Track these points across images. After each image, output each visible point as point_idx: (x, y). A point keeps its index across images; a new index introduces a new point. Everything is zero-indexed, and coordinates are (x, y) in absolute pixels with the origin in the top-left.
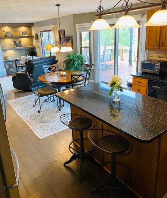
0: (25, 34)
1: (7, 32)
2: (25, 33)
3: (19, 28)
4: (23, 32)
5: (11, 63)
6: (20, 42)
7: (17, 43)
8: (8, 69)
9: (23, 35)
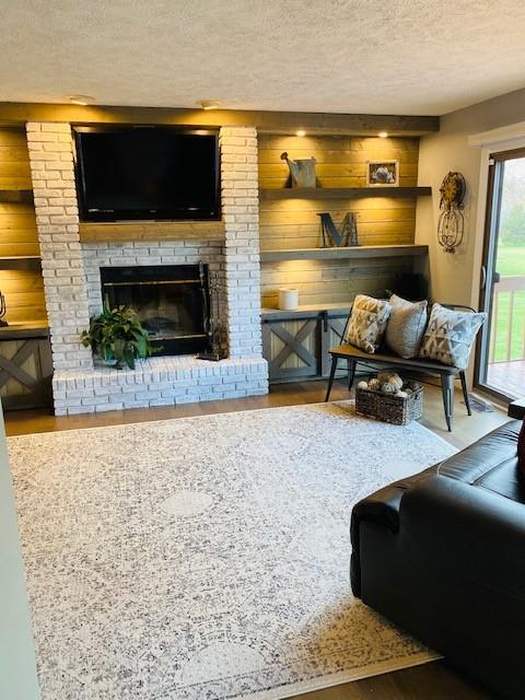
0: (383, 178)
1: (298, 162)
2: (386, 170)
3: (356, 145)
4: (374, 167)
5: (294, 328)
6: (350, 220)
7: (338, 221)
8: (278, 356)
9: (372, 180)
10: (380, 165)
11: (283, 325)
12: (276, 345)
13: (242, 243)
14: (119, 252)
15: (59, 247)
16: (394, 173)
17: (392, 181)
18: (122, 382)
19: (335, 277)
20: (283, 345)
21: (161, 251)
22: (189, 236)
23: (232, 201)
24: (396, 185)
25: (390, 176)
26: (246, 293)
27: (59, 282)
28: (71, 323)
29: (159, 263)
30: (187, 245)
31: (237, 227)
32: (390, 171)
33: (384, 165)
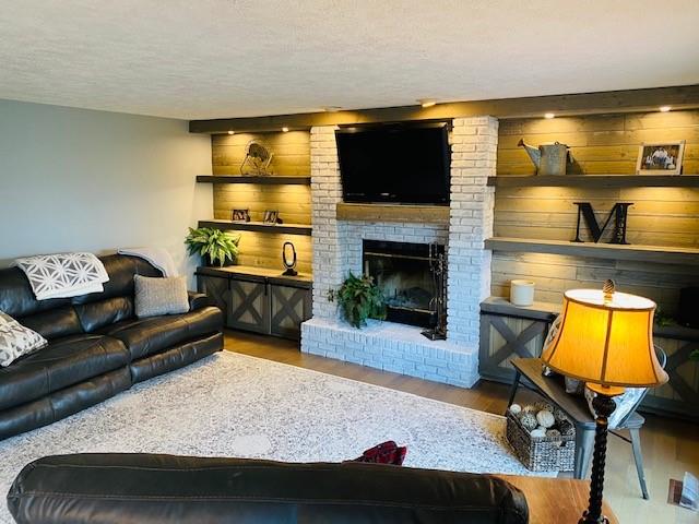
0: (661, 163)
1: (541, 148)
2: (664, 154)
4: (649, 150)
6: (621, 211)
8: (497, 354)
9: (645, 165)
10: (658, 148)
11: (506, 320)
12: (496, 341)
13: (465, 229)
14: (372, 228)
15: (322, 221)
16: (676, 157)
17: (673, 166)
18: (345, 337)
19: (595, 278)
20: (504, 342)
21: (404, 231)
22: (417, 219)
23: (458, 189)
24: (676, 172)
25: (669, 160)
26: (466, 279)
27: (320, 248)
28: (326, 281)
29: (402, 241)
30: (427, 227)
31: (461, 213)
32: (670, 155)
33: (663, 147)
